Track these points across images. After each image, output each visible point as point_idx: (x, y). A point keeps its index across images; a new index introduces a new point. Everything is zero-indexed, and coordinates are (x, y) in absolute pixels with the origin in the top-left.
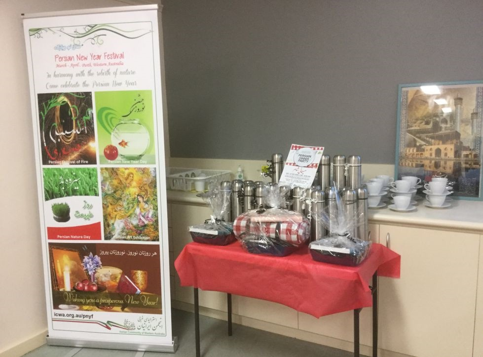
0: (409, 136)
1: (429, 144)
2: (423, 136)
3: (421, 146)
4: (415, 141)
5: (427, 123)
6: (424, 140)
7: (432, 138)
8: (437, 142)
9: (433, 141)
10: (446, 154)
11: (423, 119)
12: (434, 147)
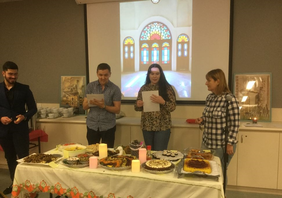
0: (64, 93)
1: (70, 96)
2: (68, 93)
3: (67, 97)
4: (66, 95)
5: (69, 89)
6: (68, 95)
7: (71, 94)
8: (72, 95)
9: (71, 95)
10: (75, 100)
11: (67, 87)
12: (71, 97)
